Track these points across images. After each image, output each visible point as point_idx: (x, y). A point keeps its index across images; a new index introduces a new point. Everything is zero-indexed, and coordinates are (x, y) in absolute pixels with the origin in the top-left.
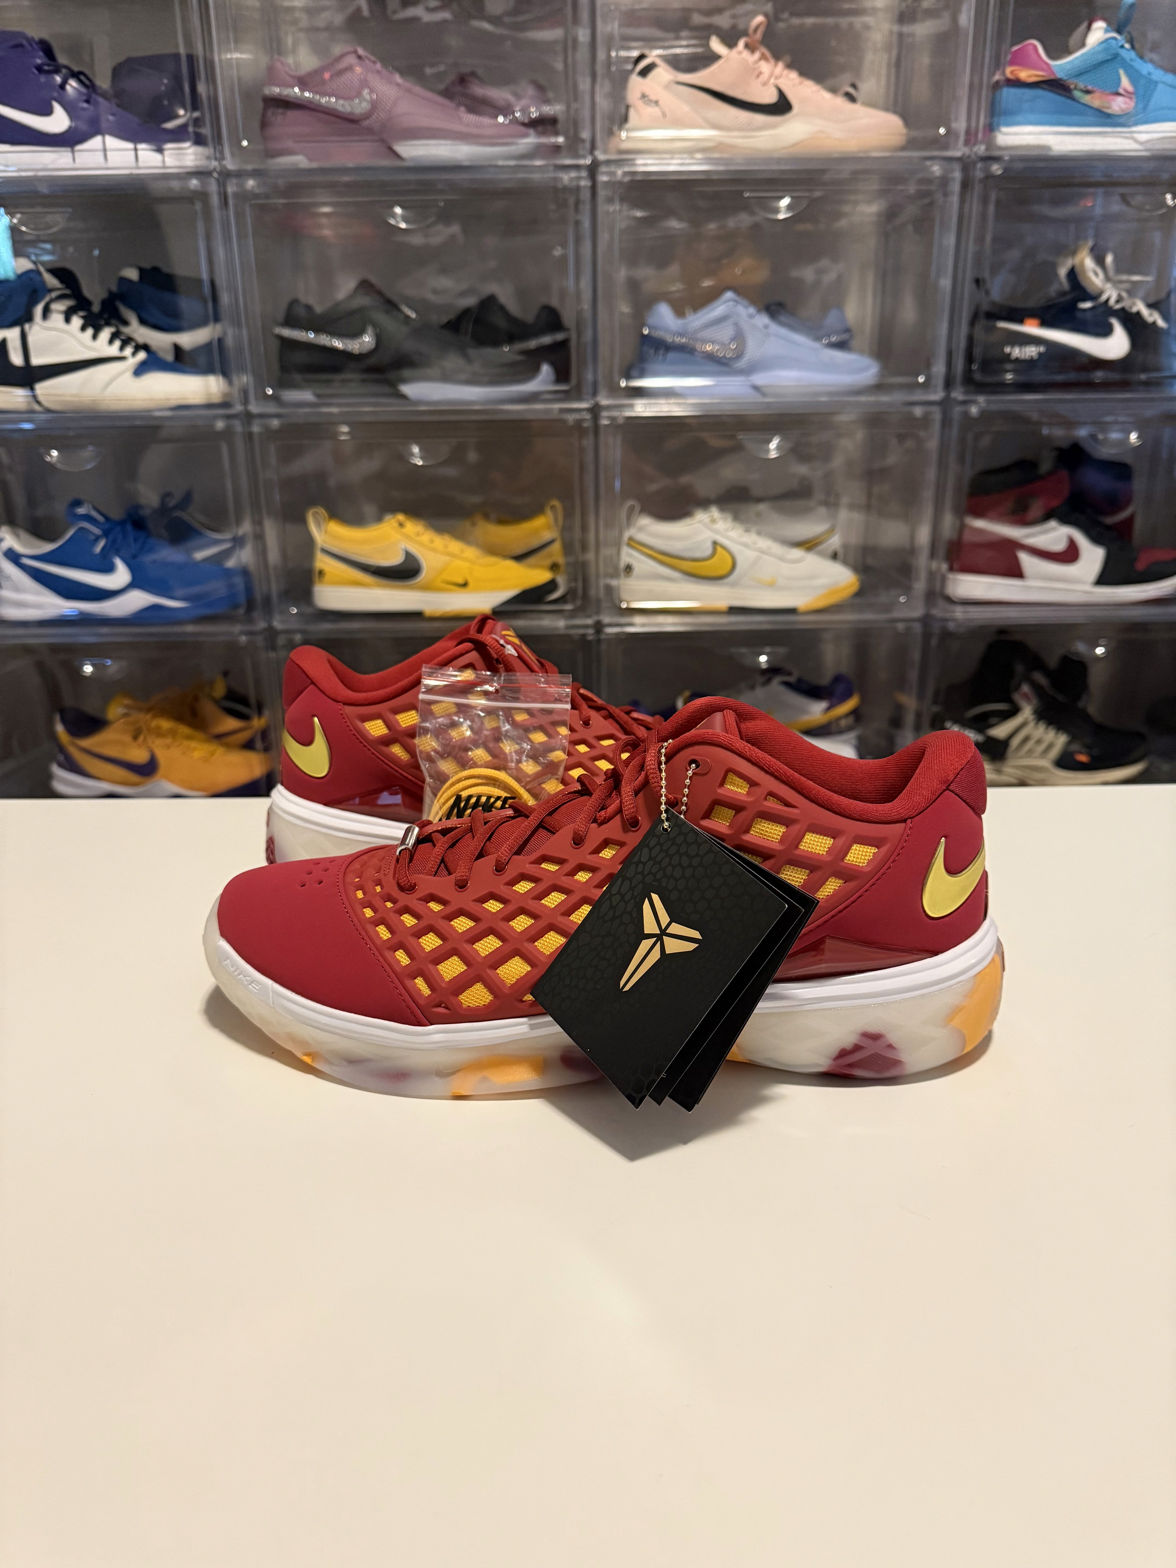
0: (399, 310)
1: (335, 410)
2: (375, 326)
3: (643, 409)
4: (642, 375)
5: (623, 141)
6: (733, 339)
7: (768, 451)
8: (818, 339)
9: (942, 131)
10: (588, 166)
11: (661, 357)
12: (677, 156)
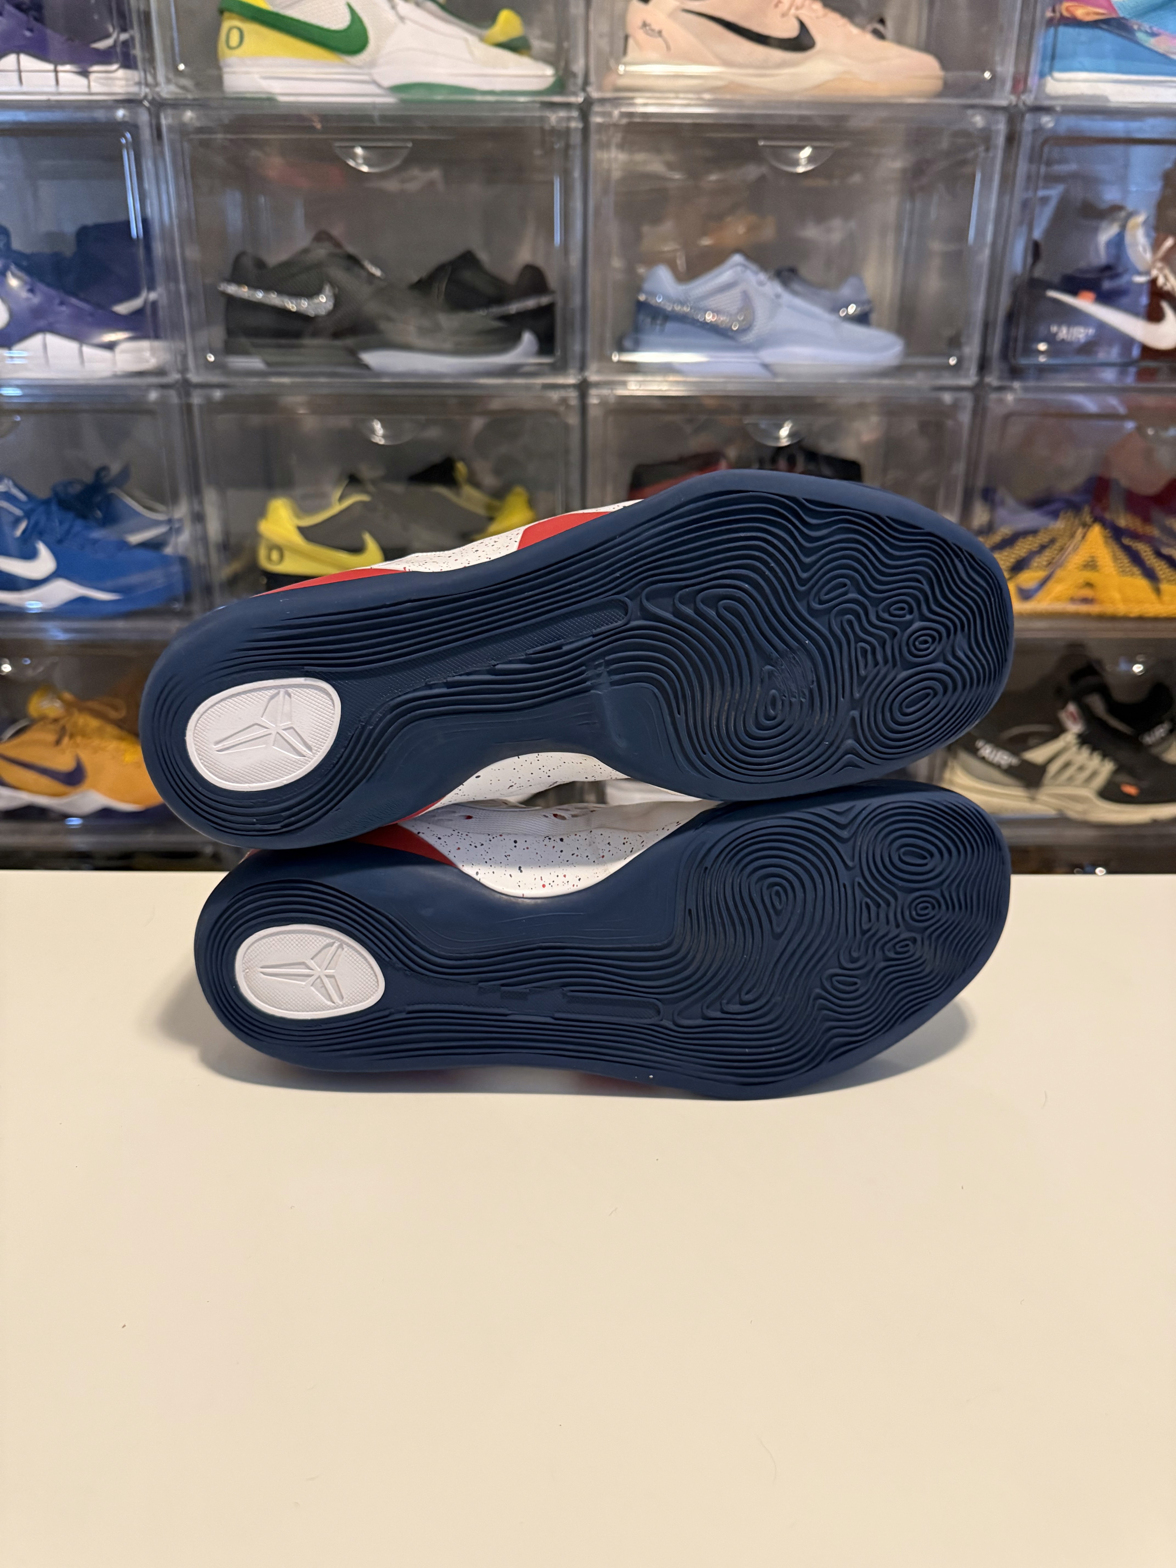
0: (362, 267)
1: (286, 380)
2: (333, 285)
3: (638, 387)
4: (636, 347)
5: (621, 75)
6: (741, 310)
7: (778, 438)
8: (835, 310)
9: (987, 75)
10: (580, 104)
11: (658, 328)
12: (682, 95)
